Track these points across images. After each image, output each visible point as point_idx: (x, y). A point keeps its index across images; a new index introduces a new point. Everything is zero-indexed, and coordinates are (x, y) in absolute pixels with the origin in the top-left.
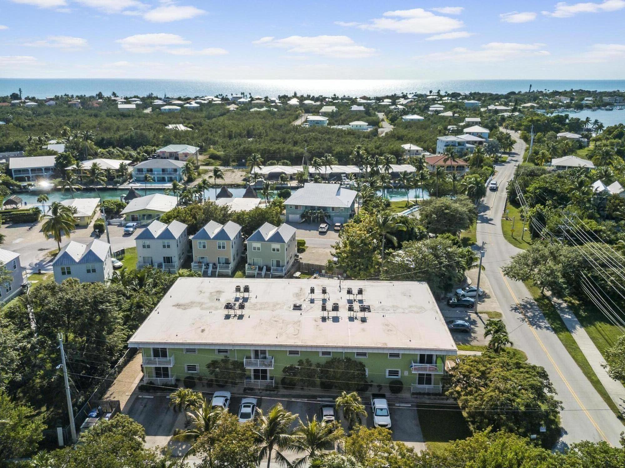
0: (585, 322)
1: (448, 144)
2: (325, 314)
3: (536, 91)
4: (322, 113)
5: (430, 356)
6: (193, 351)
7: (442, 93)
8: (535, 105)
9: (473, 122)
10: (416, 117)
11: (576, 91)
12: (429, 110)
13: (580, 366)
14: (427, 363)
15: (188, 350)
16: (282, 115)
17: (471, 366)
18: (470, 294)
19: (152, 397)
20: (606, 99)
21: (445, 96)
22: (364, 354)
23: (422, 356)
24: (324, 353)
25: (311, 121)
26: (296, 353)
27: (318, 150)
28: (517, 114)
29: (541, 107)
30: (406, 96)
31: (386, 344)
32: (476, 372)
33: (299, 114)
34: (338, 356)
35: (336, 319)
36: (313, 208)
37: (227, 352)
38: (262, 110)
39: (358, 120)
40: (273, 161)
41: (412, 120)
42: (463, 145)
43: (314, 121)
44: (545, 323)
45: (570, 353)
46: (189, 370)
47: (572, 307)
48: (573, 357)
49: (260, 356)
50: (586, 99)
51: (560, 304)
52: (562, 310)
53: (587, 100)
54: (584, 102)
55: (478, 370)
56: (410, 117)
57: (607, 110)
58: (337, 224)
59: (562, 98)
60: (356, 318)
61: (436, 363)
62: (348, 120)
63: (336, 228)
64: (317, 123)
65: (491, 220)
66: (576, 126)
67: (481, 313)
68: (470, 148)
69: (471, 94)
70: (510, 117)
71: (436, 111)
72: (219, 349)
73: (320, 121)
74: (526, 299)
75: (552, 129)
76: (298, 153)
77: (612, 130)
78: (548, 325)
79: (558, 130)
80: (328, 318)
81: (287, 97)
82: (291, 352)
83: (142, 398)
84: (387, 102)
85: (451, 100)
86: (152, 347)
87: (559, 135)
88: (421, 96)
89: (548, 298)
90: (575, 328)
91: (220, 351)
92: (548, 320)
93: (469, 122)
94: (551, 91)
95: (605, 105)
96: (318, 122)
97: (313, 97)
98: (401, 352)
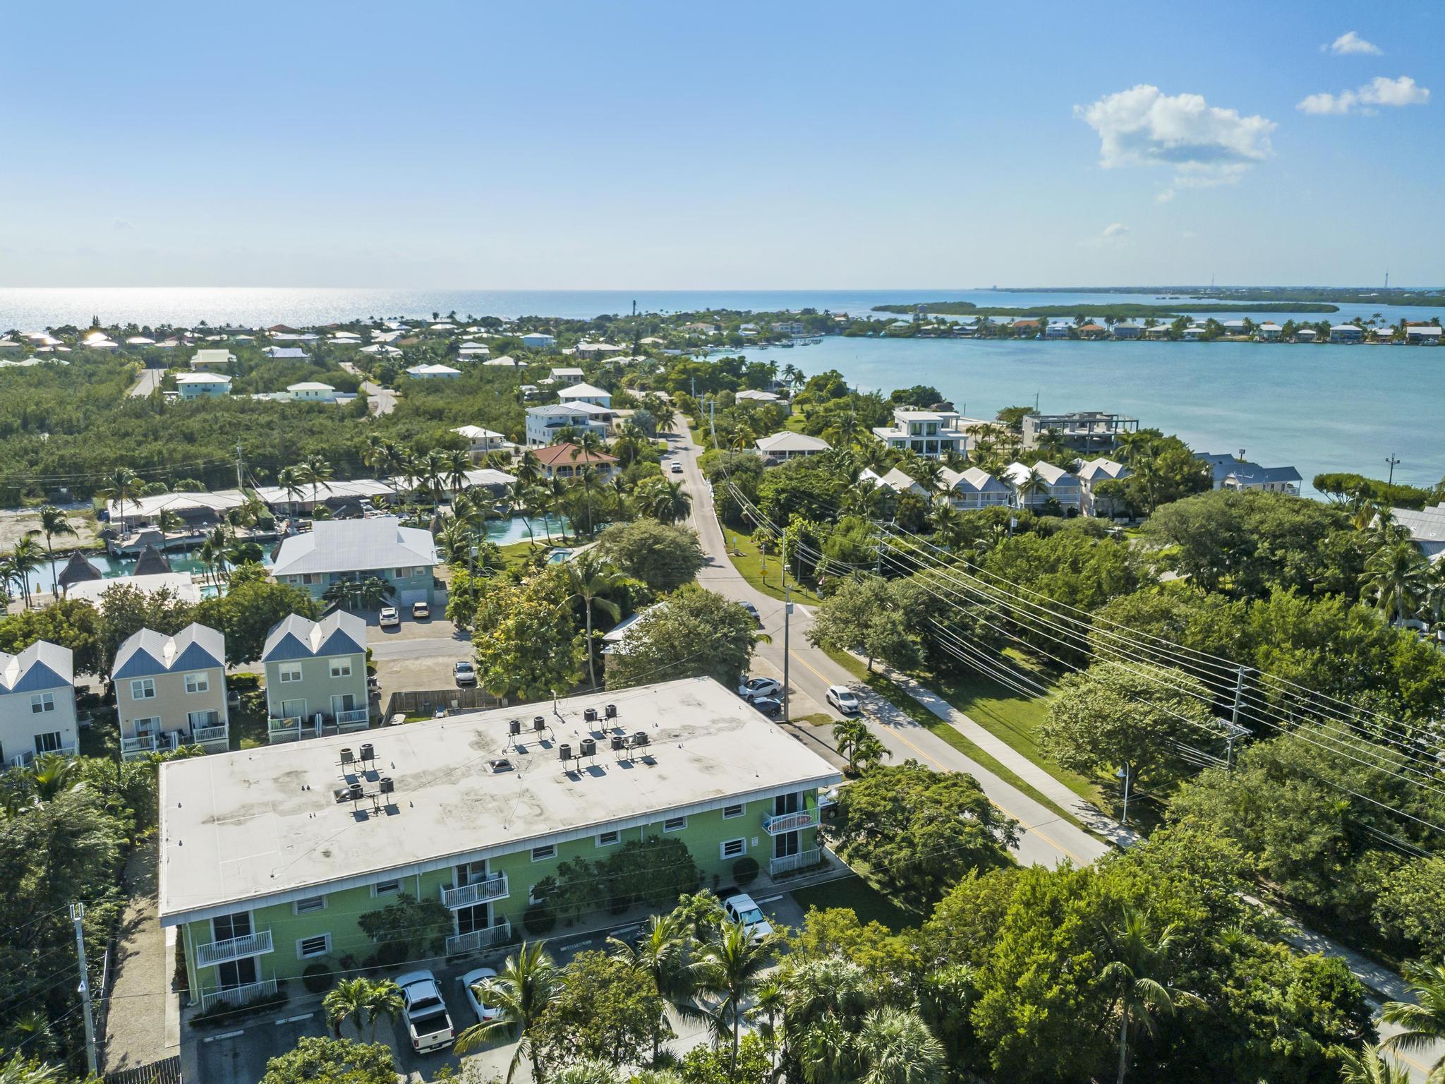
0: (961, 703)
1: (552, 422)
2: (571, 765)
3: (644, 313)
4: (196, 365)
5: (793, 797)
6: (317, 902)
7: (461, 318)
8: (661, 341)
9: (569, 377)
10: (439, 369)
11: (717, 313)
12: (459, 355)
13: (992, 771)
14: (789, 812)
15: (304, 905)
16: (90, 376)
17: (869, 795)
18: (762, 690)
19: (241, 1032)
20: (777, 326)
21: (468, 325)
22: (678, 822)
23: (780, 800)
24: (606, 838)
25: (189, 385)
26: (548, 850)
27: (260, 451)
28: (641, 358)
29: (673, 344)
30: (382, 324)
31: (719, 791)
32: (883, 803)
33: (134, 370)
34: (633, 837)
35: (596, 771)
36: (350, 575)
37: (396, 887)
38: (26, 363)
39: (305, 379)
40: (157, 485)
41: (435, 375)
42: (583, 423)
43: (196, 385)
44: (902, 717)
45: (965, 754)
46: (305, 953)
47: (925, 683)
48: (975, 760)
49: (471, 876)
50: (743, 326)
51: (906, 683)
52: (913, 689)
53: (746, 329)
54: (742, 333)
55: (884, 799)
56: (424, 370)
57: (784, 346)
58: (417, 605)
59: (701, 326)
60: (633, 761)
61: (805, 807)
62: (282, 379)
63: (417, 614)
64: (204, 390)
65: (712, 559)
66: (761, 377)
67: (797, 720)
68: (598, 427)
69: (521, 319)
70: (630, 365)
71: (476, 356)
72: (378, 884)
73: (214, 384)
74: (851, 685)
75: (723, 385)
76: (211, 462)
77: (822, 382)
78: (910, 719)
79: (734, 388)
80: (579, 771)
81: (74, 329)
82: (538, 852)
83: (216, 1042)
84: (343, 337)
85: (488, 332)
86: (211, 916)
87: (738, 395)
88: (417, 324)
89: (881, 676)
90: (948, 714)
91: (381, 888)
92: (904, 710)
93: (560, 377)
94: (672, 313)
95: (779, 337)
96: (206, 388)
97: (146, 328)
98: (742, 801)
